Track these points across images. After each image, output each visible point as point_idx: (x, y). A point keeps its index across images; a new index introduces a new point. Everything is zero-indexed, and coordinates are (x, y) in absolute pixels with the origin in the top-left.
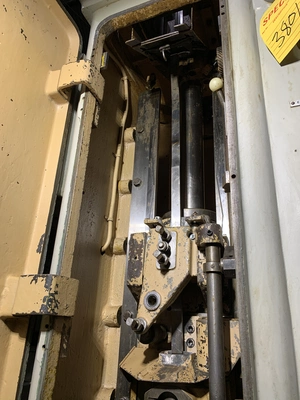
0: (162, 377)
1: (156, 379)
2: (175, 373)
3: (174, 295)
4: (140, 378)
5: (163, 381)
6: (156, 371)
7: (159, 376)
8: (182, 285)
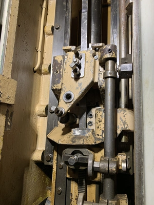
0: (73, 142)
1: (70, 143)
2: (82, 140)
3: (83, 93)
4: (60, 143)
5: (74, 144)
6: (70, 139)
7: (72, 141)
8: (88, 87)
